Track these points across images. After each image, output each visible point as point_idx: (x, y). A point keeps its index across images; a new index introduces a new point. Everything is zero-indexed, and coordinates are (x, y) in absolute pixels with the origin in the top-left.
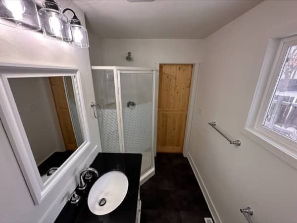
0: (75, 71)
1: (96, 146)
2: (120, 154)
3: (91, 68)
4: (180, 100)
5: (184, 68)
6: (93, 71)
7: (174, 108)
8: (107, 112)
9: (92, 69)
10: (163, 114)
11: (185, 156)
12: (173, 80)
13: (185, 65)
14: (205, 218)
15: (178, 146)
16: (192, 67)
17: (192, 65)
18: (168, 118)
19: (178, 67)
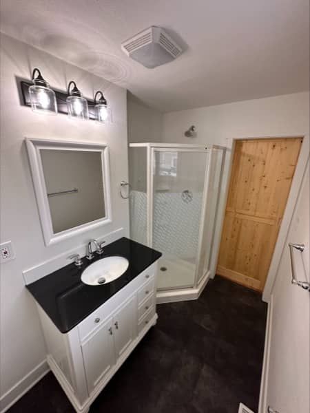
0: (103, 148)
1: (122, 229)
2: (146, 247)
3: (128, 145)
4: (268, 200)
5: (284, 145)
6: (130, 149)
7: (255, 211)
8: (138, 195)
9: (129, 147)
10: (235, 218)
11: (264, 299)
12: (259, 167)
13: (286, 139)
14: (241, 405)
15: (257, 278)
16: (302, 142)
17: (301, 139)
18: (243, 227)
19: (271, 144)
